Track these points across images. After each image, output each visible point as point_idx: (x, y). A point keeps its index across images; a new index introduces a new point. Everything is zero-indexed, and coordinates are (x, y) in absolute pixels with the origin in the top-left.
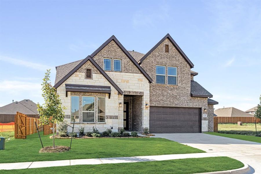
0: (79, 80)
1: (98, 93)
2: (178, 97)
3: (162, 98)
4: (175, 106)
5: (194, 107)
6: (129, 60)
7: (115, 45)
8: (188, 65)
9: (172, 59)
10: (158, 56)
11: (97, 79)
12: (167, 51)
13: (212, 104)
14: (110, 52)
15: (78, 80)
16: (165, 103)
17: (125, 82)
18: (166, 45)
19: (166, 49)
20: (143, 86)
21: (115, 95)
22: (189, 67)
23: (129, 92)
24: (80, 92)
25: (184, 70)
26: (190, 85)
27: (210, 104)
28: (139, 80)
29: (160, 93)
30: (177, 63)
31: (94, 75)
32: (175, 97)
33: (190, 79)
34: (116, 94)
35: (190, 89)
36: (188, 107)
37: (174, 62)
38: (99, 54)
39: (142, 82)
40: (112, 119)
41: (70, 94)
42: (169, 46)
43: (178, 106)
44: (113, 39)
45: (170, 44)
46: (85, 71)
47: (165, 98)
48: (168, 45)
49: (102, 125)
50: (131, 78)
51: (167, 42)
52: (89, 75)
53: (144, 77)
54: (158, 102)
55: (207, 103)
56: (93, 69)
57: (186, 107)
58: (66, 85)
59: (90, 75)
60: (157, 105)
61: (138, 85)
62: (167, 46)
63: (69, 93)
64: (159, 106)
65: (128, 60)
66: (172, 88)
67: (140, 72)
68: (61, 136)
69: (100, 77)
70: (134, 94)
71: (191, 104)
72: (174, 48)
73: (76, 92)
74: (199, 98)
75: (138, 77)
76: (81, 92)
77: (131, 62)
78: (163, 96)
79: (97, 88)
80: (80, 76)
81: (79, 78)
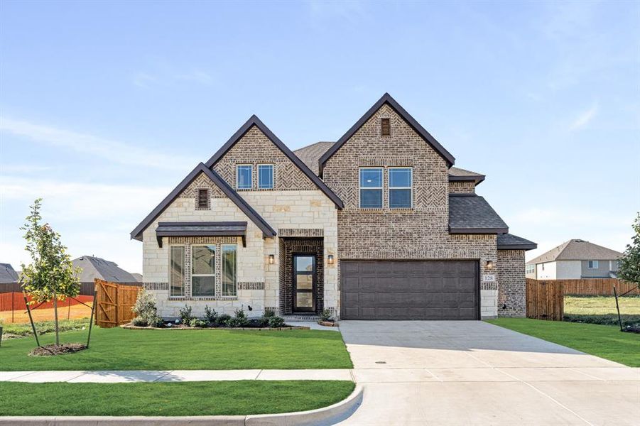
0: (185, 214)
1: (222, 236)
2: (415, 235)
3: (373, 239)
4: (408, 258)
5: (458, 257)
6: (291, 162)
7: (260, 134)
8: (440, 160)
9: (400, 150)
10: (364, 147)
11: (220, 209)
12: (386, 132)
13: (520, 249)
14: (248, 150)
15: (182, 214)
16: (382, 250)
17: (281, 209)
18: (383, 120)
19: (383, 128)
20: (321, 216)
21: (257, 239)
22: (444, 163)
23: (291, 231)
24: (185, 236)
25: (431, 172)
26: (447, 207)
27: (515, 249)
28: (312, 203)
29: (370, 229)
30: (412, 157)
31: (214, 202)
32: (406, 237)
33: (447, 193)
34: (258, 236)
35: (446, 216)
36: (441, 257)
37: (405, 156)
38: (227, 156)
39: (321, 208)
40: (250, 291)
41: (167, 242)
42: (392, 121)
43: (415, 257)
44: (254, 123)
45: (393, 117)
46: (197, 194)
47: (381, 241)
48: (388, 120)
49: (231, 302)
50: (294, 201)
51: (385, 112)
52: (203, 203)
53: (325, 197)
54: (365, 251)
55: (495, 248)
56: (212, 189)
57: (436, 258)
58: (161, 225)
59: (205, 202)
60: (361, 258)
61: (311, 215)
62: (386, 121)
63: (165, 240)
64: (366, 258)
65: (289, 162)
66: (400, 216)
67: (315, 187)
68: (136, 325)
69: (226, 205)
70: (303, 235)
71: (449, 250)
72: (404, 124)
73: (179, 236)
74: (471, 236)
75: (311, 198)
76: (188, 236)
77: (294, 167)
78: (378, 235)
79: (218, 227)
80: (185, 204)
81: (183, 209)
